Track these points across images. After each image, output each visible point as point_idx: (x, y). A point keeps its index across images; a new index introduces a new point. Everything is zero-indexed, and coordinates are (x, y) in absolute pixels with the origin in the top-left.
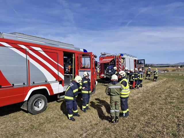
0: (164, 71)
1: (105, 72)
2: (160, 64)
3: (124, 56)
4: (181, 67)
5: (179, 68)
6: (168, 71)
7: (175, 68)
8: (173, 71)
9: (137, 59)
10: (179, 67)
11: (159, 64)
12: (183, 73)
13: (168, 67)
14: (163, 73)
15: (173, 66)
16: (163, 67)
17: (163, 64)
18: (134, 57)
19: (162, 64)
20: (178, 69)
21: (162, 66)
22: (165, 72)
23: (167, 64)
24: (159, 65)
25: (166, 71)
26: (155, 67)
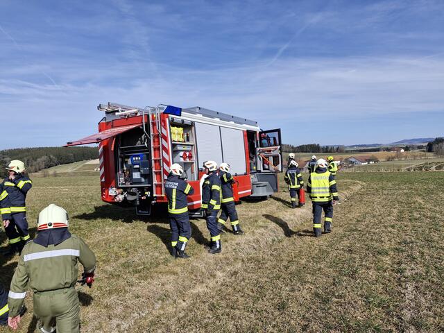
0: (368, 161)
1: (122, 180)
2: (359, 146)
3: (186, 117)
4: (407, 149)
5: (401, 154)
6: (376, 160)
7: (392, 153)
8: (388, 160)
9: (257, 129)
10: (402, 151)
11: (356, 146)
12: (409, 165)
13: (378, 150)
14: (365, 166)
15: (388, 150)
16: (365, 151)
17: (365, 145)
18: (246, 121)
19: (362, 146)
20: (399, 156)
21: (362, 148)
22: (371, 163)
23: (374, 145)
24: (355, 148)
25: (372, 160)
26: (347, 152)
